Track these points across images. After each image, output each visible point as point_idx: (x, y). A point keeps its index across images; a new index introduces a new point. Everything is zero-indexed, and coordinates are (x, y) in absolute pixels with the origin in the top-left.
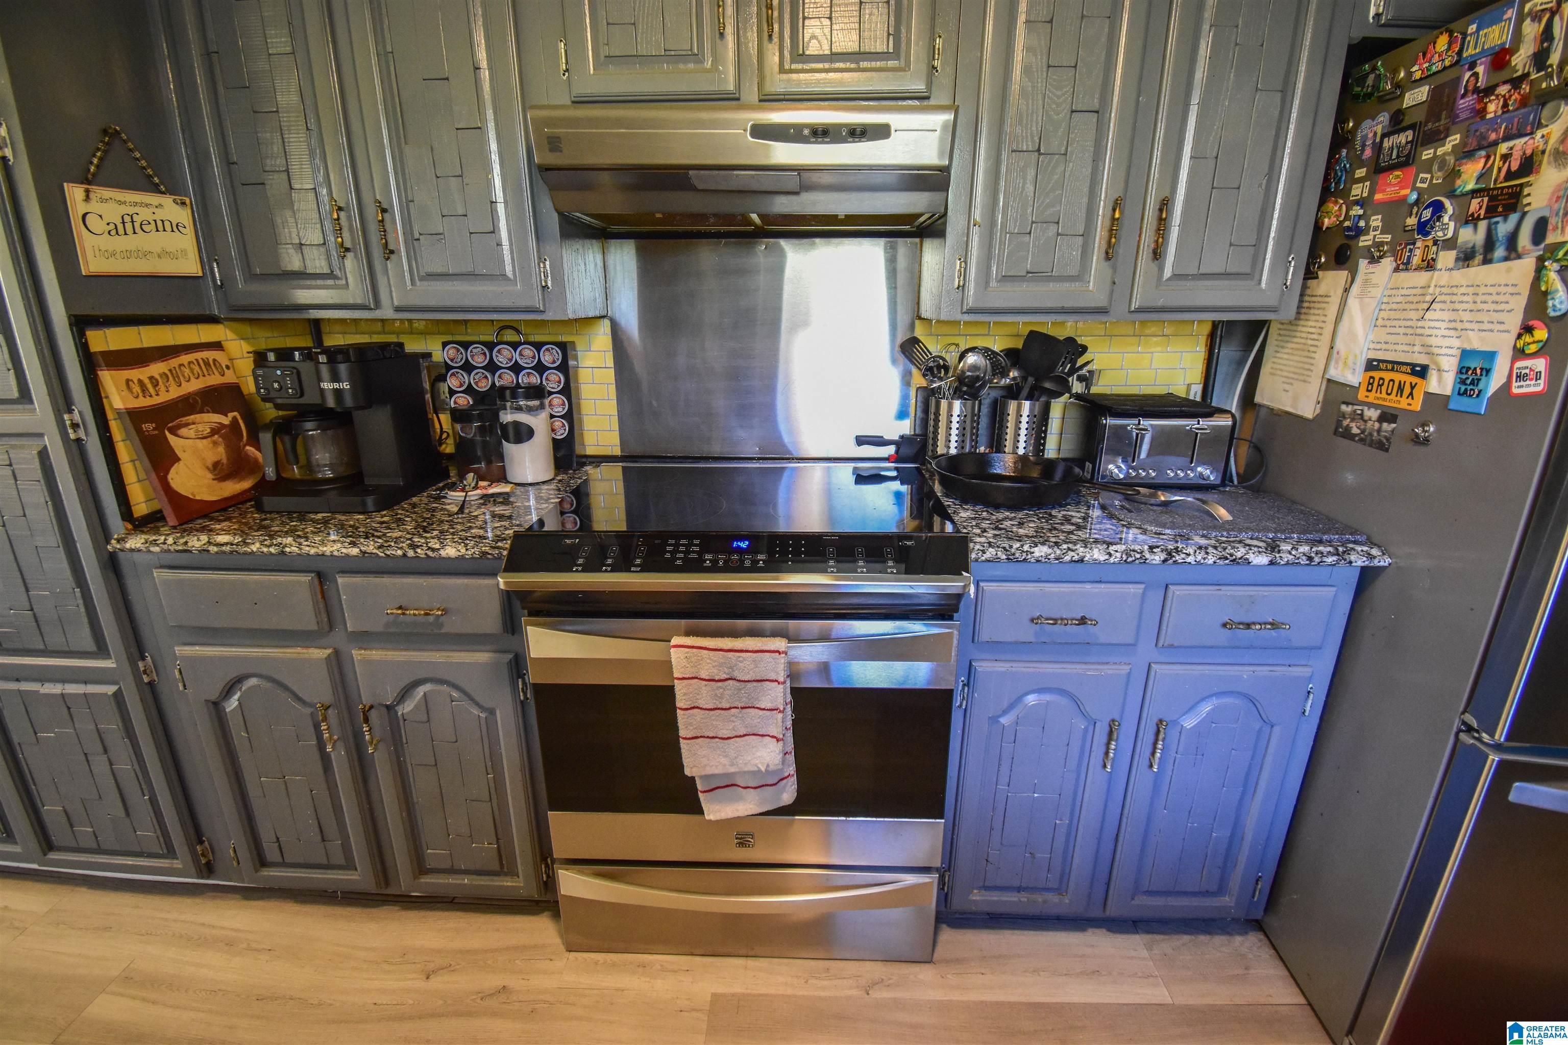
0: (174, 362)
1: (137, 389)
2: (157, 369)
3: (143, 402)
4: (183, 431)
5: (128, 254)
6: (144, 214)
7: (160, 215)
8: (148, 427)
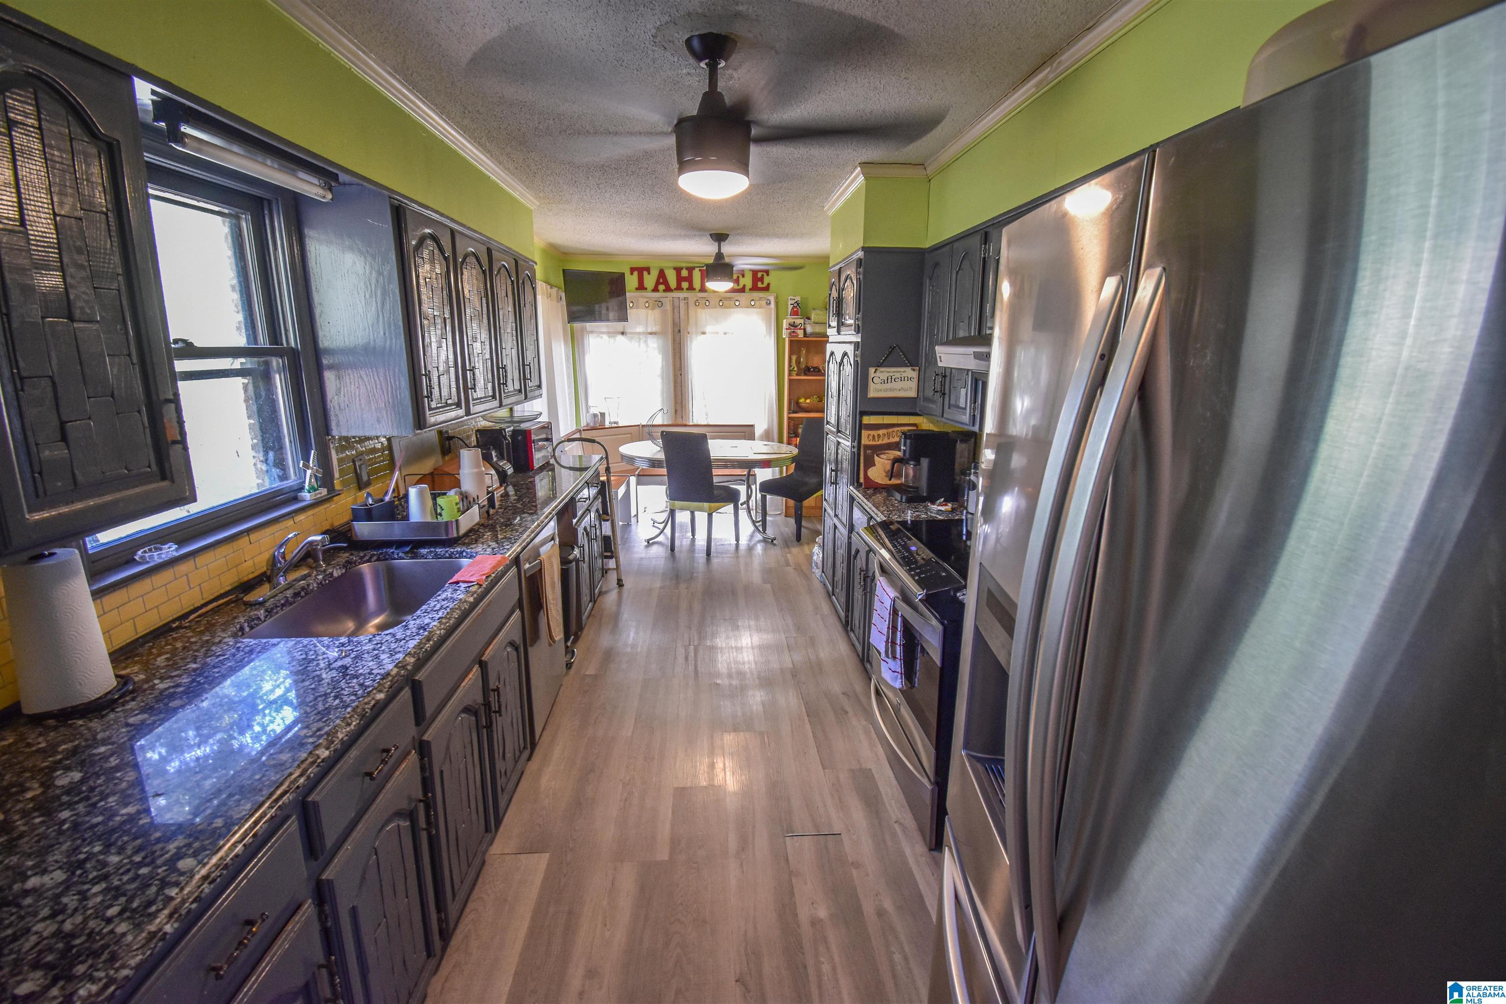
0: (891, 430)
1: (871, 438)
2: (881, 432)
3: (872, 443)
4: (882, 456)
5: (886, 390)
6: (898, 375)
7: (904, 375)
8: (869, 452)
